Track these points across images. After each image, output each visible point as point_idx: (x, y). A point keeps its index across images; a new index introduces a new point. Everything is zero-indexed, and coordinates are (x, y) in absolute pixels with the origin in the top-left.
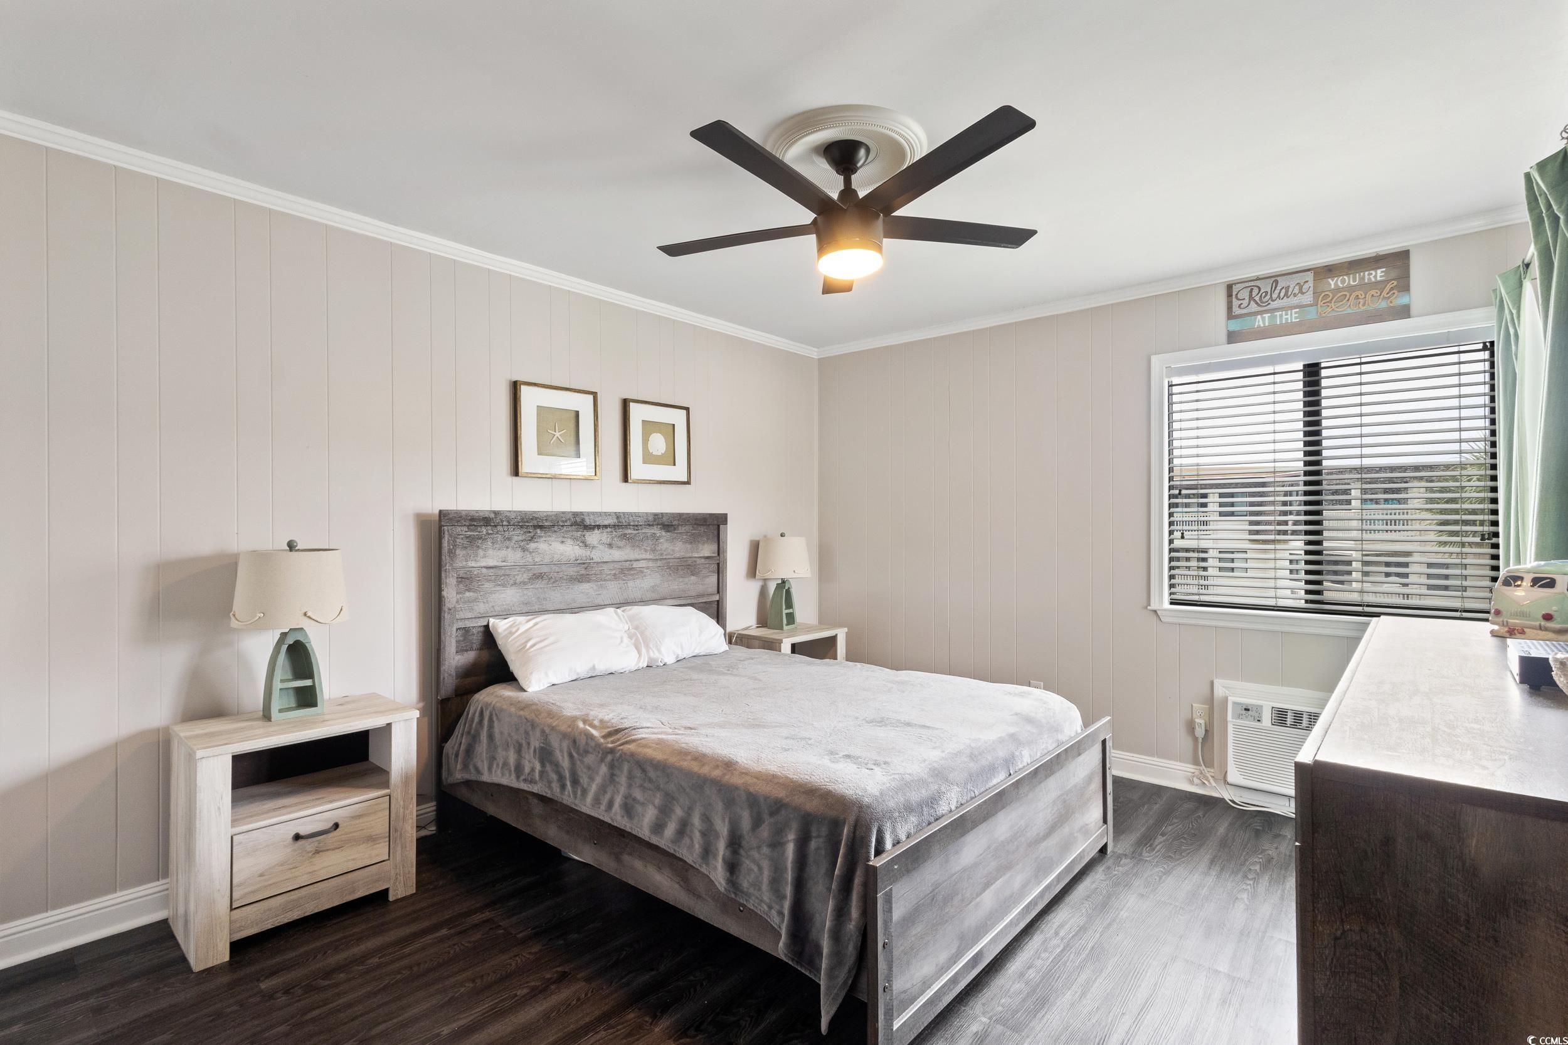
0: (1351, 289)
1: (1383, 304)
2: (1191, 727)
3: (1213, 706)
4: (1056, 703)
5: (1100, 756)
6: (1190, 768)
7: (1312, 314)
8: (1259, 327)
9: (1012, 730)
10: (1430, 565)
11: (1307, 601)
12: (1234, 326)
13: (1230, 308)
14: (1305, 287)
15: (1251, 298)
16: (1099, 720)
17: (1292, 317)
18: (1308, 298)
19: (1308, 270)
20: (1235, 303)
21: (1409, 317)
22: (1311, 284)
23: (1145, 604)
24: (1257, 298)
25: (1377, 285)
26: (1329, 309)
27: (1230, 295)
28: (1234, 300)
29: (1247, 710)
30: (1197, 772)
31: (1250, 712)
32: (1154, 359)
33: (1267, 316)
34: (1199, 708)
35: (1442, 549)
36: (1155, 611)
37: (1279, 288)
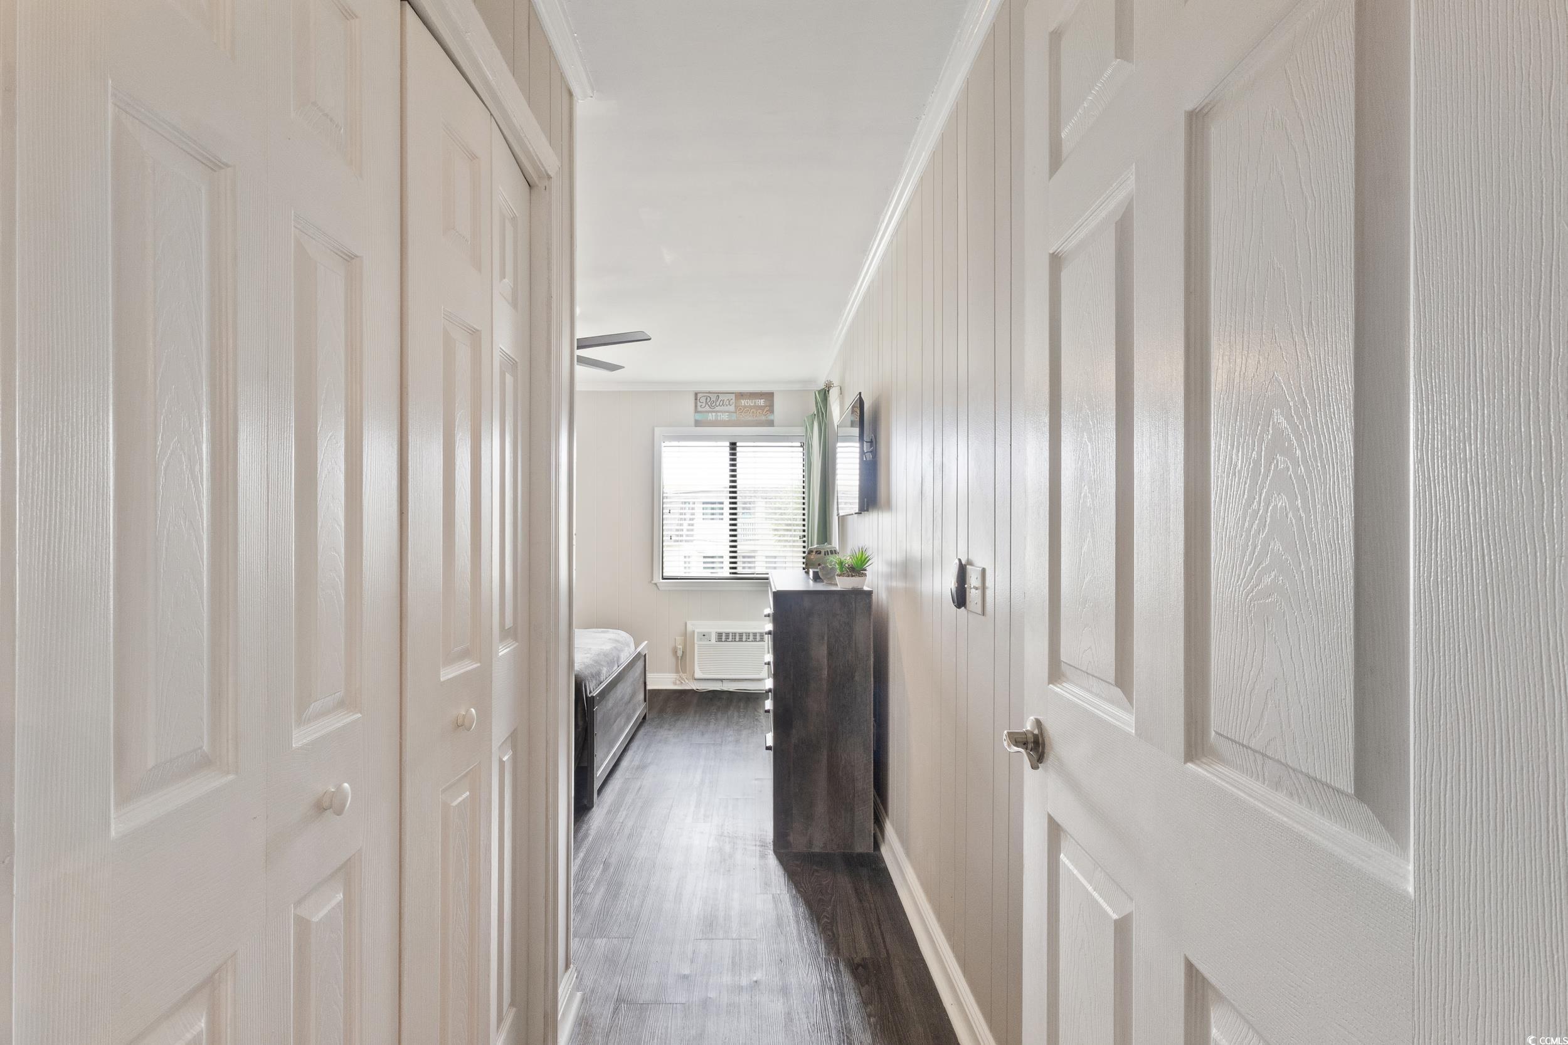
0: (751, 407)
1: (763, 418)
2: (675, 652)
3: (687, 637)
4: (622, 635)
5: (643, 663)
6: (674, 676)
7: (734, 417)
8: (710, 420)
9: (614, 645)
10: (767, 557)
11: (730, 573)
12: (699, 417)
13: (696, 406)
14: (731, 402)
15: (706, 403)
16: (641, 644)
17: (725, 417)
18: (732, 408)
19: (733, 393)
20: (699, 404)
21: (773, 426)
22: (734, 401)
23: (650, 580)
24: (709, 404)
25: (760, 407)
26: (741, 416)
27: (696, 399)
28: (698, 402)
29: (704, 635)
30: (678, 677)
31: (705, 637)
32: (656, 429)
33: (714, 414)
34: (679, 639)
35: (779, 544)
36: (656, 584)
37: (719, 400)
